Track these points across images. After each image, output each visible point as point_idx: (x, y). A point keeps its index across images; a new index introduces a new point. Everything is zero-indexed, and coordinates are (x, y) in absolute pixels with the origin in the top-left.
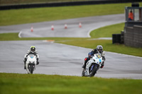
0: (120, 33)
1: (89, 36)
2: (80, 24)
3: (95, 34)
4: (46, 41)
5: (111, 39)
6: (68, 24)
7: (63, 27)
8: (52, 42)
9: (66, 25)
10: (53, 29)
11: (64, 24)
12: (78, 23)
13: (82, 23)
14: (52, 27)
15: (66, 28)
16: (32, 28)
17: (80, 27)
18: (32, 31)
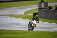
0: (36, 12)
1: (24, 14)
2: (20, 9)
3: (26, 13)
4: (6, 16)
5: (33, 15)
7: (13, 10)
8: (9, 16)
9: (14, 10)
10: (9, 11)
11: (14, 9)
12: (19, 9)
13: (21, 9)
14: (9, 10)
15: (14, 11)
16: (1, 11)
17: (20, 10)
18: (1, 12)
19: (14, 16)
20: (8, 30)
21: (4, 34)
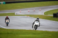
1: (44, 14)
2: (40, 9)
3: (46, 13)
4: (26, 16)
5: (53, 15)
6: (35, 9)
8: (29, 16)
9: (34, 10)
10: (29, 11)
12: (39, 9)
14: (29, 10)
15: (34, 11)
16: (20, 11)
17: (40, 10)
18: (20, 12)
19: (33, 16)
20: (28, 30)
21: (23, 34)
